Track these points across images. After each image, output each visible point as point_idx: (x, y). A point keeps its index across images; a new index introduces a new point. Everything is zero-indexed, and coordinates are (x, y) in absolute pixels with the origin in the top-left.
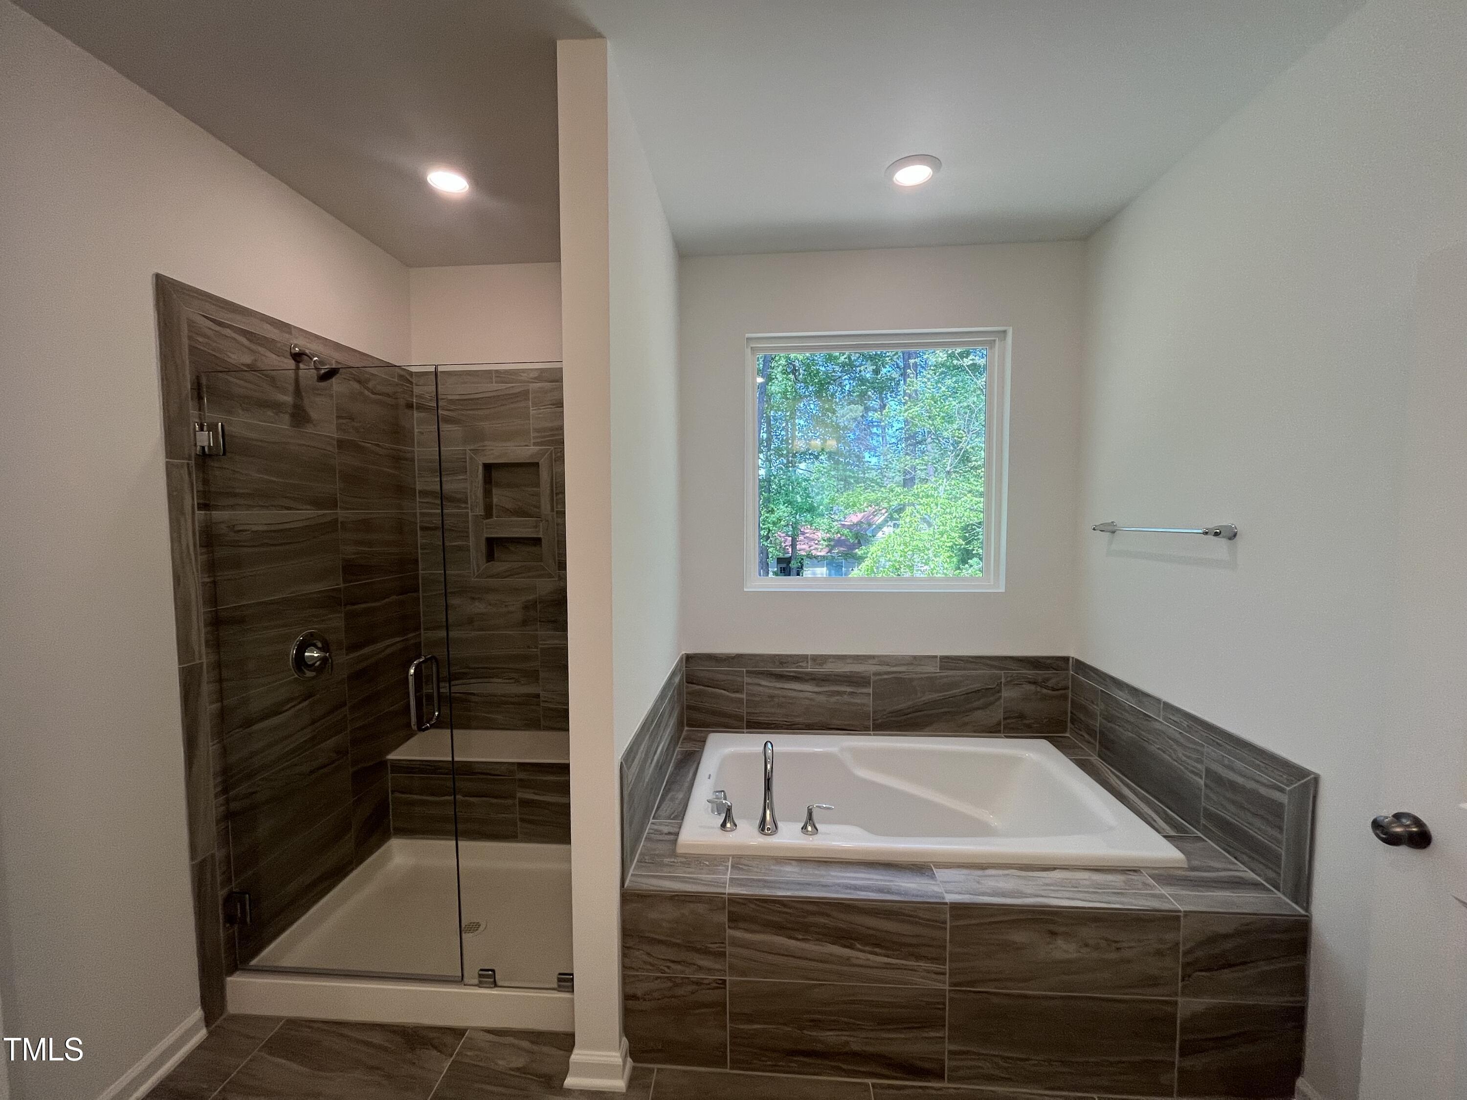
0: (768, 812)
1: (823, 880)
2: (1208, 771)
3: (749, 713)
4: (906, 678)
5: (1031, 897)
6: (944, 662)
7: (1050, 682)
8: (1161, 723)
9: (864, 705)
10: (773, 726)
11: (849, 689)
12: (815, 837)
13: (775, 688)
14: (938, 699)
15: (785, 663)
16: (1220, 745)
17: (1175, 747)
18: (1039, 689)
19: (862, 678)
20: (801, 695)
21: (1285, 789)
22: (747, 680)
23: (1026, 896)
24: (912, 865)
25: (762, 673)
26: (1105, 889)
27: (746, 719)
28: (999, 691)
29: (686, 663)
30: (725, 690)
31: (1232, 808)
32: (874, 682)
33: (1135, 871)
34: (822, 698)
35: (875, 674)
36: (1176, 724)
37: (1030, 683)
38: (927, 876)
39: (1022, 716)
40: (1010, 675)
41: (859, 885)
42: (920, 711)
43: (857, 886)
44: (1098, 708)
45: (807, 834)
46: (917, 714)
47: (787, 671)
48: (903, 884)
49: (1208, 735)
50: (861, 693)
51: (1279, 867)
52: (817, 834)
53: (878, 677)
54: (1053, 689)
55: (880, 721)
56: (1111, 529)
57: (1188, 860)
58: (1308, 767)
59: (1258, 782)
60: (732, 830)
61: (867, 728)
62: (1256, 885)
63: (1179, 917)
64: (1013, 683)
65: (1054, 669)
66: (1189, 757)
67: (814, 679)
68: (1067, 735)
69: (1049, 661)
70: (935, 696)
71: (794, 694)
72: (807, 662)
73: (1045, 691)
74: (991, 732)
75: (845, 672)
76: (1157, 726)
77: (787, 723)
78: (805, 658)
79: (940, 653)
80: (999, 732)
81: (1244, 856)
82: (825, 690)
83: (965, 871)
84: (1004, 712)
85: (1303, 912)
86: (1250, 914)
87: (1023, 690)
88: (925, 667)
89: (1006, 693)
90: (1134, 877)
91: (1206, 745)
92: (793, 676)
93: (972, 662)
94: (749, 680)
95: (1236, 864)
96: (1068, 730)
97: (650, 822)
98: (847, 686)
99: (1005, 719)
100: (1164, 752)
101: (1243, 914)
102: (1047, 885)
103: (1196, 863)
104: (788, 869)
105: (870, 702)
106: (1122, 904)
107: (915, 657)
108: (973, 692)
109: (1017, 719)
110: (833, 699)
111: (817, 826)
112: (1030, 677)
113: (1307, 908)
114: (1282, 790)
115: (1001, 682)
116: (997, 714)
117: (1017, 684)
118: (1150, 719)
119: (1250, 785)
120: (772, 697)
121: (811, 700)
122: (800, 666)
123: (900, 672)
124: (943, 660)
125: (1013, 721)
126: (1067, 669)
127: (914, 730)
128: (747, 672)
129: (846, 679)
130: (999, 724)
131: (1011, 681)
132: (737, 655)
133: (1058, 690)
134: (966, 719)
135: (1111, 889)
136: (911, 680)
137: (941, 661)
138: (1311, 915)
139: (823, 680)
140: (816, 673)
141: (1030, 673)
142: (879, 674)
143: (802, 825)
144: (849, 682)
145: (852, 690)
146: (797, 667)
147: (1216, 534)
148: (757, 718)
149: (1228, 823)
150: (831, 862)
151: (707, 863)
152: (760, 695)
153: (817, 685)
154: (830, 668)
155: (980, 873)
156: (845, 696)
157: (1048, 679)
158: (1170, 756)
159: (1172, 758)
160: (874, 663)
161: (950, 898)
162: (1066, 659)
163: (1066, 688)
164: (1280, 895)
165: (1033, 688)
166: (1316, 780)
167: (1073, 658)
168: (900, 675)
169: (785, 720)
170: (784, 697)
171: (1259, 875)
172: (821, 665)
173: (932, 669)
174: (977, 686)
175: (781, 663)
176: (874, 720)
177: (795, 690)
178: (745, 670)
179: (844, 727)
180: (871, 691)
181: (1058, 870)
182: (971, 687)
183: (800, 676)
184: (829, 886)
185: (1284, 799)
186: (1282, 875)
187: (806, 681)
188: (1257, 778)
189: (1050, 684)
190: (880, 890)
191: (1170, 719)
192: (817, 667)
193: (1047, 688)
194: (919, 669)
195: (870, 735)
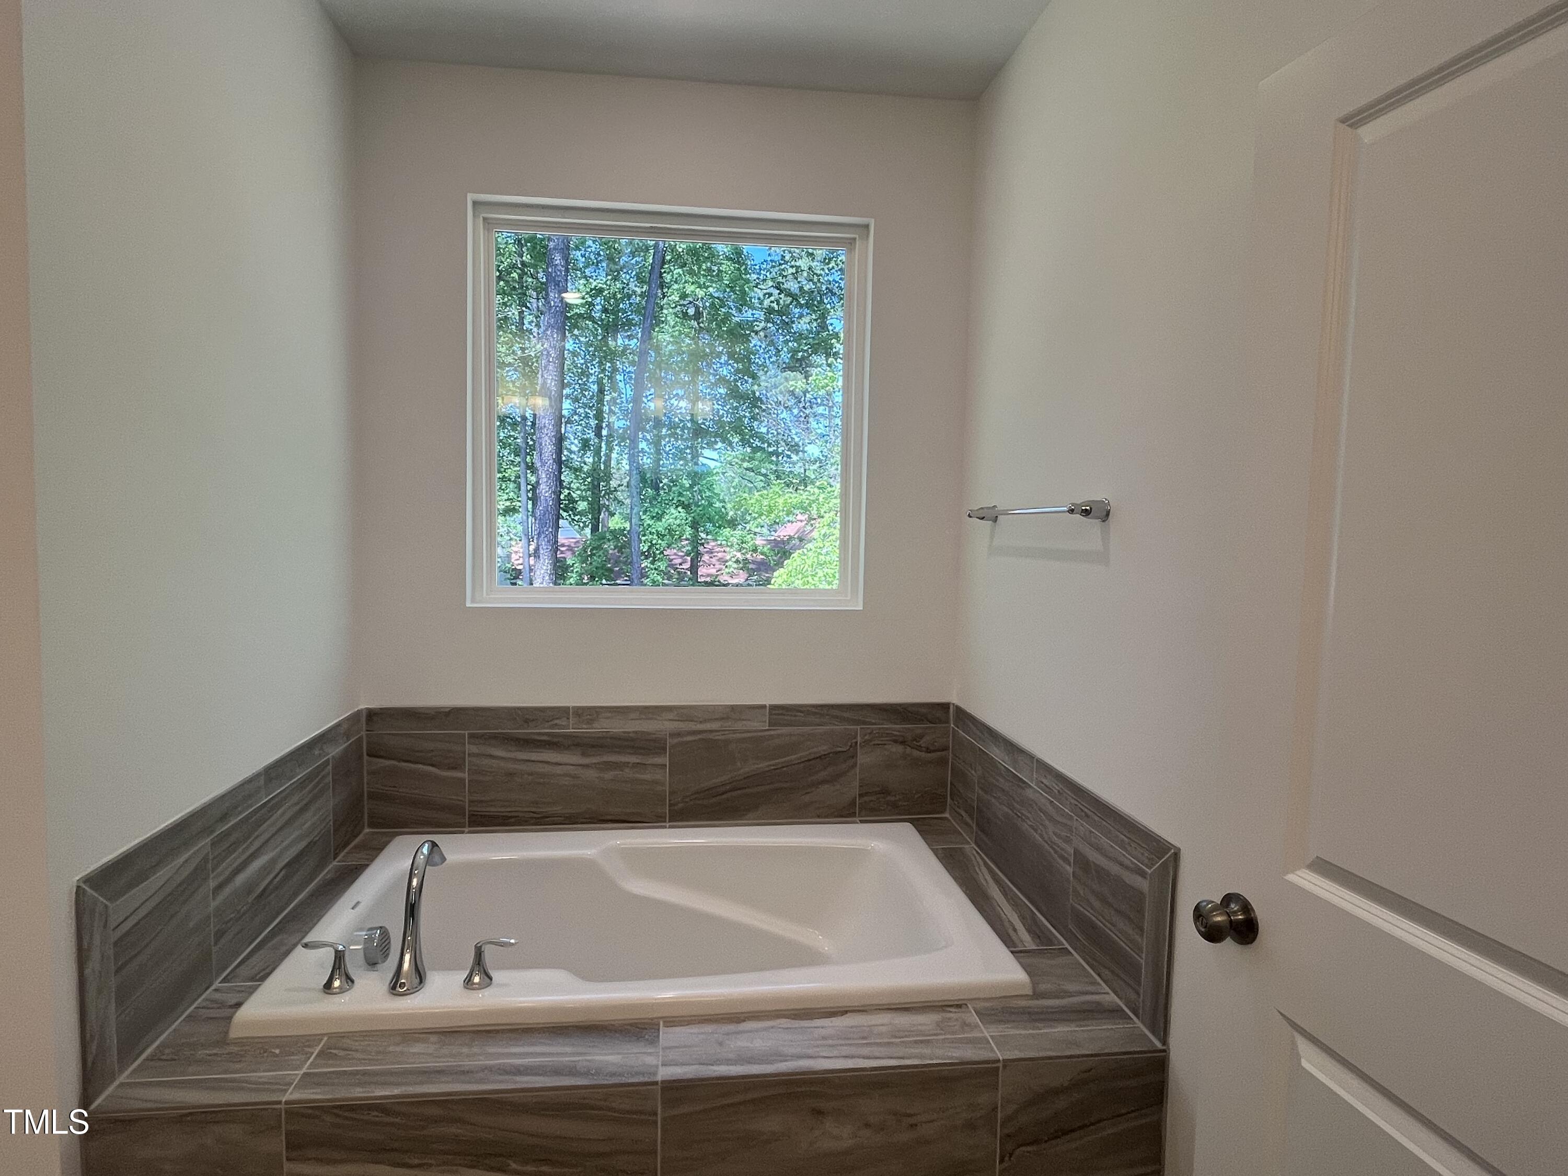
0: (407, 957)
1: (467, 1063)
2: (1076, 852)
3: (472, 802)
4: (719, 740)
5: (791, 1060)
6: (775, 714)
7: (924, 740)
8: (1035, 792)
9: (656, 782)
10: (513, 820)
11: (633, 759)
12: (487, 992)
13: (516, 760)
14: (767, 769)
15: (533, 720)
16: (1087, 816)
17: (1047, 823)
18: (908, 750)
19: (655, 740)
20: (558, 770)
21: (1146, 873)
22: (470, 748)
23: (784, 1058)
24: (631, 1025)
25: (495, 737)
26: (906, 1036)
27: (469, 811)
28: (854, 756)
29: (367, 724)
30: (432, 765)
31: (1097, 904)
32: (672, 747)
33: (959, 1006)
34: (591, 774)
35: (672, 735)
36: (1047, 790)
37: (895, 741)
38: (647, 1040)
39: (885, 791)
40: (869, 731)
41: (522, 1066)
42: (740, 789)
43: (522, 1069)
44: (974, 775)
45: (474, 989)
46: (735, 794)
47: (540, 734)
48: (597, 1058)
49: (1077, 803)
50: (653, 765)
51: (1139, 984)
52: (489, 985)
53: (676, 741)
54: (928, 751)
55: (680, 805)
56: (991, 516)
57: (1034, 984)
58: (1169, 840)
59: (1121, 864)
60: (342, 990)
61: (661, 817)
62: (1113, 1013)
63: (998, 1068)
64: (873, 743)
65: (928, 721)
66: (1058, 836)
67: (578, 745)
68: (947, 815)
69: (924, 710)
70: (763, 765)
71: (547, 769)
72: (568, 719)
73: (916, 753)
74: (842, 816)
75: (629, 733)
76: (1029, 793)
77: (535, 815)
78: (563, 712)
79: (768, 702)
80: (853, 815)
81: (1107, 972)
82: (594, 761)
83: (709, 1028)
84: (860, 786)
85: (1159, 1045)
86: (1092, 1055)
87: (887, 753)
88: (749, 722)
89: (864, 758)
90: (953, 1015)
91: (1075, 817)
92: (544, 741)
93: (815, 714)
94: (474, 749)
95: (1099, 984)
96: (948, 810)
97: (213, 987)
98: (630, 754)
99: (861, 795)
100: (1036, 830)
101: (1083, 1056)
102: (824, 1038)
103: (1043, 987)
104: (417, 1048)
105: (665, 777)
106: (922, 1057)
107: (733, 708)
108: (817, 758)
109: (878, 796)
110: (609, 775)
111: (493, 974)
112: (897, 733)
113: (1164, 1042)
114: (1143, 874)
115: (856, 743)
116: (851, 788)
117: (879, 745)
118: (1024, 785)
119: (1115, 869)
120: (511, 774)
121: (575, 777)
122: (556, 725)
123: (711, 731)
124: (774, 712)
125: (873, 798)
126: (948, 722)
127: (733, 818)
128: (472, 736)
129: (626, 743)
130: (853, 803)
131: (871, 741)
132: (453, 709)
133: (934, 751)
134: (807, 798)
135: (913, 1036)
136: (727, 742)
137: (770, 714)
138: (1169, 1049)
139: (593, 746)
140: (579, 734)
141: (897, 728)
142: (679, 734)
143: (464, 974)
144: (633, 747)
145: (638, 761)
146: (552, 727)
147: (1086, 513)
148: (488, 809)
149: (1094, 927)
150: (497, 1031)
151: (277, 1051)
152: (491, 772)
153: (584, 754)
154: (603, 727)
155: (732, 1027)
156: (627, 770)
157: (921, 737)
158: (1041, 836)
159: (1043, 838)
160: (671, 717)
161: (665, 1073)
162: (945, 707)
163: (945, 749)
164: (1139, 1024)
165: (899, 749)
166: (1176, 856)
167: (953, 704)
168: (711, 736)
169: (534, 810)
170: (531, 774)
171: (1120, 998)
172: (590, 722)
173: (759, 725)
174: (823, 749)
175: (527, 721)
176: (670, 805)
177: (547, 763)
178: (466, 732)
179: (626, 818)
180: (665, 760)
181: (849, 1014)
182: (815, 750)
183: (555, 740)
184: (472, 1072)
185: (1143, 885)
186: (1142, 996)
187: (567, 748)
188: (1122, 859)
189: (922, 743)
190: (557, 1071)
191: (1042, 783)
192: (584, 726)
193: (919, 748)
194: (739, 726)
195: (665, 827)
